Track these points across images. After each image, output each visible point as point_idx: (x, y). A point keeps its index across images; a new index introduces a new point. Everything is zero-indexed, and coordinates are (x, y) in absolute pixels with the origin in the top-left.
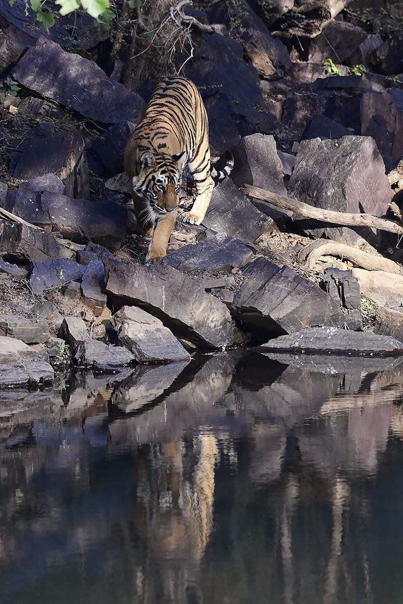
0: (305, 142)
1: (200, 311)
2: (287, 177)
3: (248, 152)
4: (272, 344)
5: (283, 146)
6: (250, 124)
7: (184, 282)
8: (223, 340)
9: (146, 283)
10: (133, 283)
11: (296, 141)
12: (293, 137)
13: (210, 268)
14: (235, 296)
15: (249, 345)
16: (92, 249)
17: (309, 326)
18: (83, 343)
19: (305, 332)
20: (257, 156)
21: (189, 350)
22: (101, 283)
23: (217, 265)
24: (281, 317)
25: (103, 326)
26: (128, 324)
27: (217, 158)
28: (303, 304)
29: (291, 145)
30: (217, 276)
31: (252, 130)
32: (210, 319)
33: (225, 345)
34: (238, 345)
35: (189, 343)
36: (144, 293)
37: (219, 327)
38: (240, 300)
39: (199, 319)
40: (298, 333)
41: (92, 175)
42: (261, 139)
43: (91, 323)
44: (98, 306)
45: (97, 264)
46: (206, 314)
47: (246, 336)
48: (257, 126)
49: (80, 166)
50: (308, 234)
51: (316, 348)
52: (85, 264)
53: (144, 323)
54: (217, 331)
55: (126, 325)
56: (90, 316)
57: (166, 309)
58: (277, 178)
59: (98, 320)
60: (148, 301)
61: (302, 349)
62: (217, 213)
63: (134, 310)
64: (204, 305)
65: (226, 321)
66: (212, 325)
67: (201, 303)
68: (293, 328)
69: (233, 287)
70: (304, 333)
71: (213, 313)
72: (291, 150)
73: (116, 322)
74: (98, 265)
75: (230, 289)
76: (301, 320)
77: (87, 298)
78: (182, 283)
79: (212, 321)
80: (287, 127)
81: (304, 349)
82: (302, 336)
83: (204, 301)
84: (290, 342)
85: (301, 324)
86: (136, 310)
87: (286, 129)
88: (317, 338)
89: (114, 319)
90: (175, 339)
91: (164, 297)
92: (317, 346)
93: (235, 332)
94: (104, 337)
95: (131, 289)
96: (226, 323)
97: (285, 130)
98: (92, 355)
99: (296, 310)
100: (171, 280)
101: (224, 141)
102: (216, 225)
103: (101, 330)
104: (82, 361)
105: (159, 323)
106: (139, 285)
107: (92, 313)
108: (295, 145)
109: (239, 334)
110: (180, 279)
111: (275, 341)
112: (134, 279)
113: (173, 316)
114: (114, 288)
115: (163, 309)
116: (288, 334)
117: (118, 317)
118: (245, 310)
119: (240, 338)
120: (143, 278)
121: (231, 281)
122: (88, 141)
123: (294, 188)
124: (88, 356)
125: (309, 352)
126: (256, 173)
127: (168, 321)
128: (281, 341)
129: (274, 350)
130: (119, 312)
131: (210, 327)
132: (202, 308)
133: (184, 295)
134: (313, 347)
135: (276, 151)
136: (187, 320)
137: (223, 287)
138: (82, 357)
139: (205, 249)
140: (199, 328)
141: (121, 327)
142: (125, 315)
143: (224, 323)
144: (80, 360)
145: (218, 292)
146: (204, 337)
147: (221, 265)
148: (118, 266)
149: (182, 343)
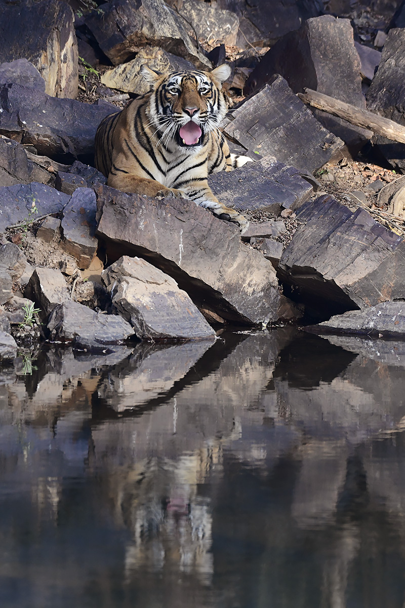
0: (395, 32)
1: (231, 269)
2: (366, 82)
3: (313, 42)
4: (335, 322)
5: (363, 37)
6: (315, 3)
7: (211, 225)
8: (264, 313)
9: (157, 224)
10: (137, 224)
11: (381, 30)
12: (377, 25)
13: (250, 207)
14: (284, 250)
15: (302, 322)
16: (79, 172)
17: (391, 298)
18: (61, 307)
19: (384, 307)
20: (325, 48)
21: (214, 324)
22: (91, 221)
23: (260, 204)
24: (350, 283)
25: (90, 283)
26: (128, 283)
27: (265, 48)
28: (383, 266)
29: (374, 35)
30: (259, 219)
31: (319, 11)
32: (247, 282)
33: (267, 321)
34: (285, 321)
35: (215, 316)
36: (152, 240)
37: (259, 294)
38: (291, 257)
39: (231, 281)
40: (373, 309)
41: (83, 64)
42: (332, 24)
43: (74, 279)
44: (85, 253)
45: (86, 193)
46: (242, 274)
47: (297, 308)
48: (326, 6)
49: (67, 50)
50: (394, 165)
51: (400, 332)
52: (69, 193)
53: (151, 283)
54: (256, 299)
55: (124, 284)
56: (72, 268)
57: (183, 264)
58: (352, 82)
59: (82, 276)
60: (157, 251)
61: (378, 332)
62: (263, 129)
63: (136, 263)
64: (239, 260)
65: (270, 285)
66: (250, 290)
67: (234, 257)
68: (367, 300)
69: (282, 237)
70: (382, 308)
71: (251, 273)
72: (374, 43)
73: (111, 279)
74: (87, 195)
75: (277, 240)
76: (380, 290)
77: (69, 242)
78: (209, 227)
79: (249, 285)
80: (369, 9)
81: (382, 332)
82: (380, 313)
83: (239, 254)
84: (361, 321)
85: (379, 295)
86: (140, 263)
87: (367, 12)
88: (401, 316)
89: (108, 274)
90: (194, 308)
91: (181, 245)
92: (401, 328)
93: (282, 302)
94: (91, 300)
95: (134, 231)
96: (269, 288)
97: (365, 14)
98: (72, 325)
99: (373, 275)
100: (192, 221)
101: (277, 25)
102: (260, 146)
103: (87, 289)
104: (57, 333)
105: (173, 284)
106: (146, 227)
107: (75, 264)
108: (380, 36)
109: (288, 306)
110: (205, 221)
111: (341, 319)
112: (140, 217)
113: (194, 275)
114: (109, 229)
115: (179, 264)
116: (359, 309)
117: (114, 272)
118: (297, 270)
119: (288, 311)
120: (152, 217)
121: (279, 229)
122: (80, 15)
123: (376, 97)
124: (67, 326)
125: (389, 336)
126: (323, 72)
127: (185, 282)
128: (348, 319)
129: (339, 332)
130: (115, 264)
131: (246, 294)
132: (235, 265)
133: (210, 244)
134: (395, 329)
135: (352, 41)
136: (216, 285)
137: (268, 236)
138: (59, 328)
139: (244, 179)
140: (230, 294)
141: (117, 287)
142: (124, 269)
143: (267, 289)
144: (54, 332)
145: (260, 242)
146: (237, 307)
147: (266, 203)
148: (117, 197)
149: (203, 313)
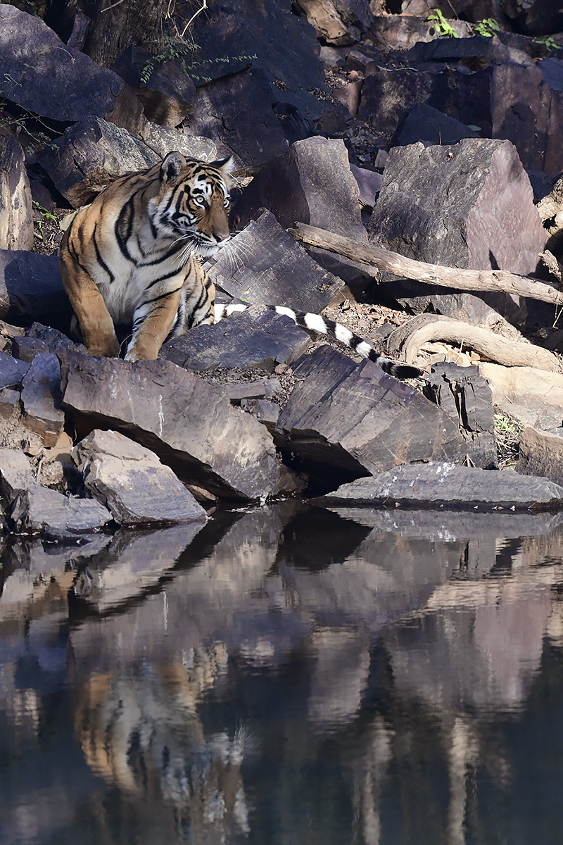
0: (396, 151)
1: (221, 437)
2: (367, 210)
3: (302, 169)
4: (344, 491)
5: (361, 158)
6: (304, 121)
7: (195, 388)
8: (261, 486)
9: (131, 391)
10: (109, 392)
11: (382, 149)
12: (377, 142)
13: (238, 364)
14: (281, 412)
15: (306, 493)
16: (39, 335)
17: (407, 460)
18: (25, 493)
19: (399, 471)
20: (317, 174)
21: (205, 503)
22: (55, 392)
23: (250, 360)
24: (359, 446)
25: (58, 464)
26: (102, 461)
27: (248, 178)
28: (396, 424)
29: (374, 155)
30: (250, 377)
31: (308, 130)
32: (240, 451)
33: (265, 495)
34: (287, 494)
35: (205, 493)
36: (127, 409)
37: (255, 465)
38: (290, 419)
39: (221, 451)
40: (388, 474)
41: (37, 209)
42: (323, 146)
43: (39, 460)
44: (51, 430)
45: (47, 359)
46: (233, 443)
47: (300, 478)
48: (317, 124)
49: (18, 194)
50: (404, 305)
51: (419, 499)
52: (28, 360)
53: (128, 459)
54: (251, 470)
55: (97, 463)
56: (36, 447)
57: (164, 434)
58: (350, 211)
59: (50, 455)
60: (134, 421)
61: (394, 501)
62: (250, 272)
63: (110, 437)
64: (229, 427)
65: (267, 454)
66: (243, 461)
67: (223, 425)
68: (379, 465)
69: (277, 397)
70: (397, 473)
71: (244, 441)
72: (374, 164)
73: (81, 457)
74: (48, 362)
75: (272, 400)
76: (394, 452)
77: (31, 417)
78: (192, 390)
79: (243, 455)
80: (367, 125)
81: (399, 501)
82: (396, 478)
83: (229, 419)
84: (375, 489)
85: (393, 458)
86: (115, 436)
87: (364, 128)
88: (420, 481)
89: (78, 452)
90: (180, 485)
91: (161, 414)
92: (421, 494)
93: (282, 472)
94: (60, 483)
95: (106, 401)
96: (266, 457)
97: (363, 131)
98: (40, 513)
99: (385, 435)
100: (172, 385)
101: (261, 150)
102: (248, 292)
103: (56, 470)
104: (23, 523)
105: (154, 458)
106: (119, 394)
107: (39, 443)
108: (381, 155)
109: (289, 476)
110: (188, 384)
111: (350, 488)
112: (111, 384)
113: (178, 447)
114: (76, 399)
115: (160, 435)
116: (371, 475)
117: (85, 449)
118: (297, 435)
119: (291, 482)
120: (126, 382)
121: (274, 387)
122: (31, 151)
123: (379, 228)
124: (34, 514)
125: (407, 504)
126: (315, 202)
127: (169, 456)
128: (359, 487)
129: (349, 503)
130: (85, 440)
131: (239, 465)
132: (225, 432)
133: (195, 410)
134: (415, 497)
135: (348, 165)
136: (203, 456)
137: (261, 397)
138: (24, 517)
139: (230, 332)
140: (221, 466)
141: (89, 466)
142: (96, 446)
143: (264, 458)
144: (20, 522)
145: (252, 404)
146: (229, 481)
147: (257, 359)
148: (83, 362)
149: (192, 491)
